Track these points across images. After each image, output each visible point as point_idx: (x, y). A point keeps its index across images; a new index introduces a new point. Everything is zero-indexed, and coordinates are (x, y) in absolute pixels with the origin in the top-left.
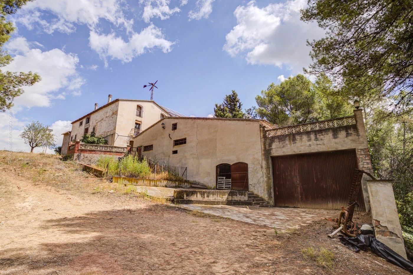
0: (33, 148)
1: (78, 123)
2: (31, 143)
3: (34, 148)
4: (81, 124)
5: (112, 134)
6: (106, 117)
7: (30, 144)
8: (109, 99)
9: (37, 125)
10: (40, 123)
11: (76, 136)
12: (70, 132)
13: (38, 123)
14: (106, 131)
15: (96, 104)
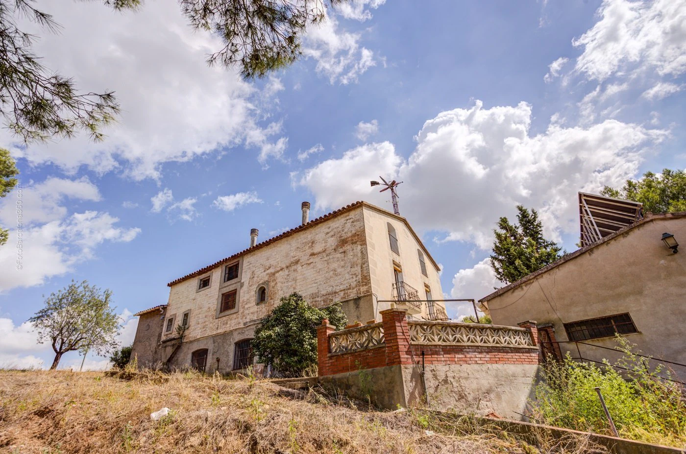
0: (59, 354)
1: (195, 282)
2: (58, 341)
3: (62, 353)
4: (205, 283)
5: (357, 300)
6: (313, 254)
7: (53, 345)
8: (304, 213)
9: (81, 289)
10: (91, 286)
11: (186, 315)
12: (165, 308)
13: (86, 284)
14: (324, 292)
15: (253, 231)
